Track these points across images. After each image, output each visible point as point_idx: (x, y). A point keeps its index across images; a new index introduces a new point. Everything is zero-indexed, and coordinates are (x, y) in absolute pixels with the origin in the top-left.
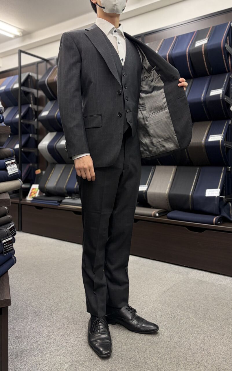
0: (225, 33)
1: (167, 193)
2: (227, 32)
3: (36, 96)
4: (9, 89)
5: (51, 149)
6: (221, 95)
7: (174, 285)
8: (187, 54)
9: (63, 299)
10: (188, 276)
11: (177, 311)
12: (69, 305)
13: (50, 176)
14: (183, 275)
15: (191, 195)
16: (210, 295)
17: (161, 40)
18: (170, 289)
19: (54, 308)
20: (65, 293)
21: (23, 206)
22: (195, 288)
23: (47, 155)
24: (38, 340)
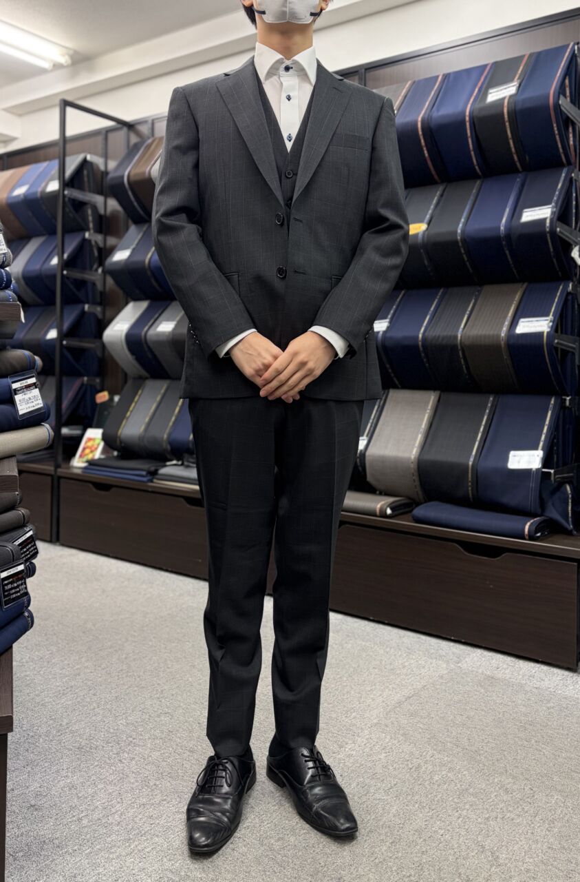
0: (560, 70)
1: (415, 458)
2: (565, 68)
3: (102, 211)
4: (36, 193)
5: (134, 341)
6: (548, 221)
7: (425, 686)
8: (467, 119)
9: (150, 716)
10: (459, 665)
11: (427, 754)
12: (162, 732)
13: (131, 409)
14: (448, 662)
15: (473, 465)
16: (511, 715)
17: (408, 81)
18: (413, 695)
19: (125, 738)
20: (155, 701)
21: (62, 481)
22: (475, 697)
23: (125, 358)
24: (83, 815)
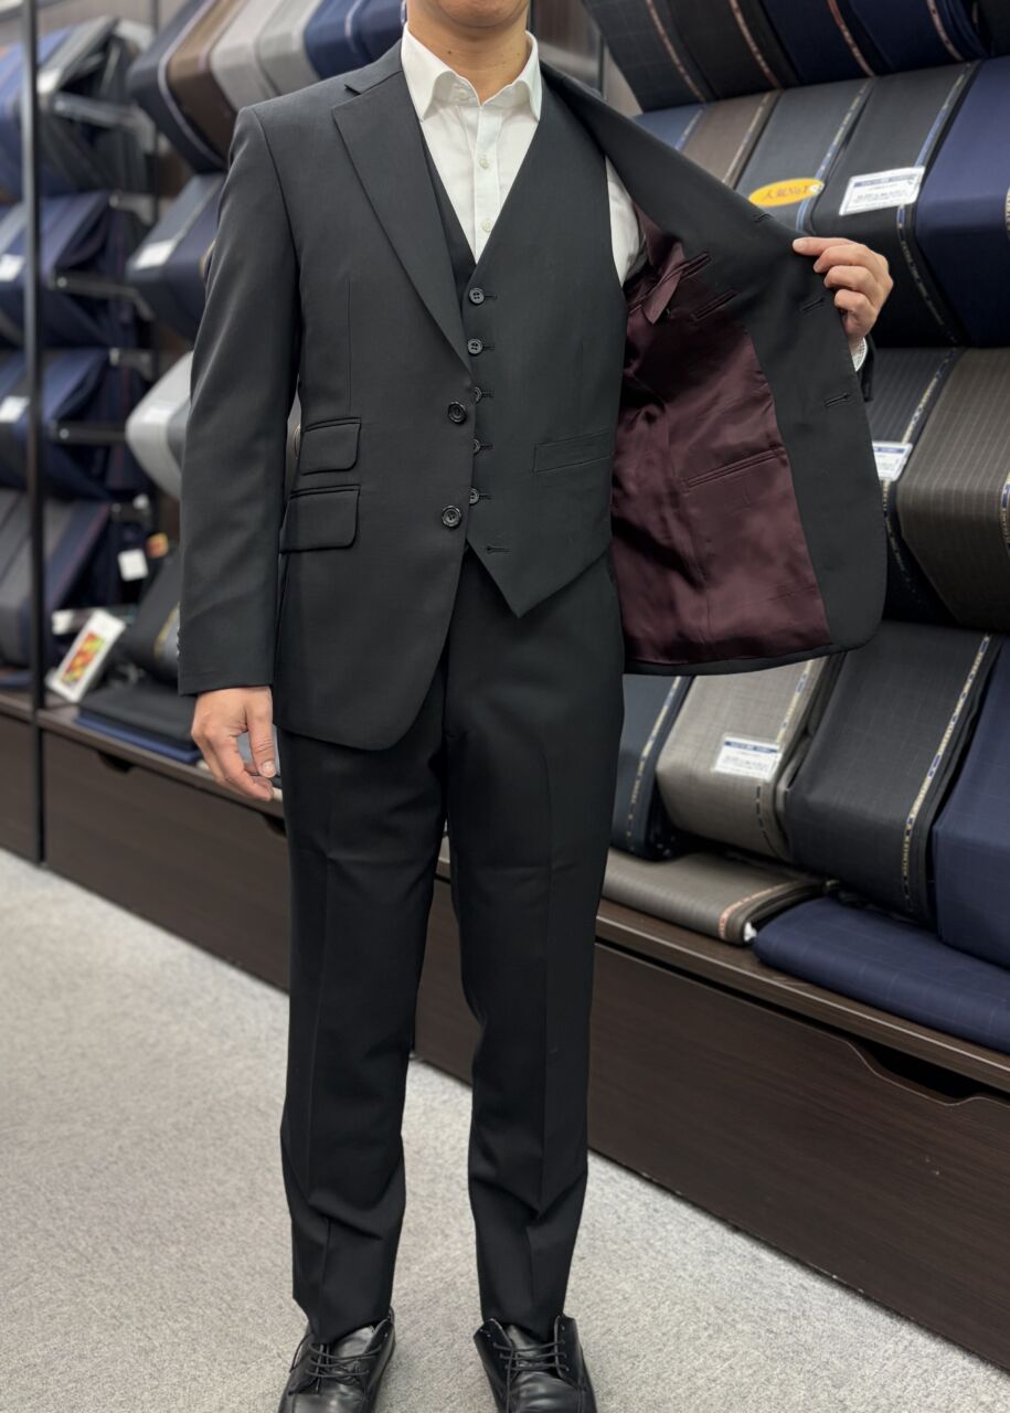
21: (48, 738)
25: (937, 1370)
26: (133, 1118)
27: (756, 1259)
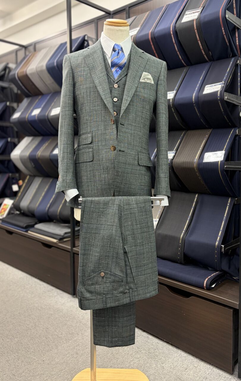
6: (219, 93)
8: (172, 32)
25: (185, 360)
26: (10, 312)
27: (148, 337)
